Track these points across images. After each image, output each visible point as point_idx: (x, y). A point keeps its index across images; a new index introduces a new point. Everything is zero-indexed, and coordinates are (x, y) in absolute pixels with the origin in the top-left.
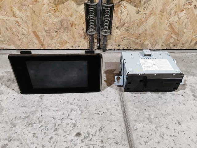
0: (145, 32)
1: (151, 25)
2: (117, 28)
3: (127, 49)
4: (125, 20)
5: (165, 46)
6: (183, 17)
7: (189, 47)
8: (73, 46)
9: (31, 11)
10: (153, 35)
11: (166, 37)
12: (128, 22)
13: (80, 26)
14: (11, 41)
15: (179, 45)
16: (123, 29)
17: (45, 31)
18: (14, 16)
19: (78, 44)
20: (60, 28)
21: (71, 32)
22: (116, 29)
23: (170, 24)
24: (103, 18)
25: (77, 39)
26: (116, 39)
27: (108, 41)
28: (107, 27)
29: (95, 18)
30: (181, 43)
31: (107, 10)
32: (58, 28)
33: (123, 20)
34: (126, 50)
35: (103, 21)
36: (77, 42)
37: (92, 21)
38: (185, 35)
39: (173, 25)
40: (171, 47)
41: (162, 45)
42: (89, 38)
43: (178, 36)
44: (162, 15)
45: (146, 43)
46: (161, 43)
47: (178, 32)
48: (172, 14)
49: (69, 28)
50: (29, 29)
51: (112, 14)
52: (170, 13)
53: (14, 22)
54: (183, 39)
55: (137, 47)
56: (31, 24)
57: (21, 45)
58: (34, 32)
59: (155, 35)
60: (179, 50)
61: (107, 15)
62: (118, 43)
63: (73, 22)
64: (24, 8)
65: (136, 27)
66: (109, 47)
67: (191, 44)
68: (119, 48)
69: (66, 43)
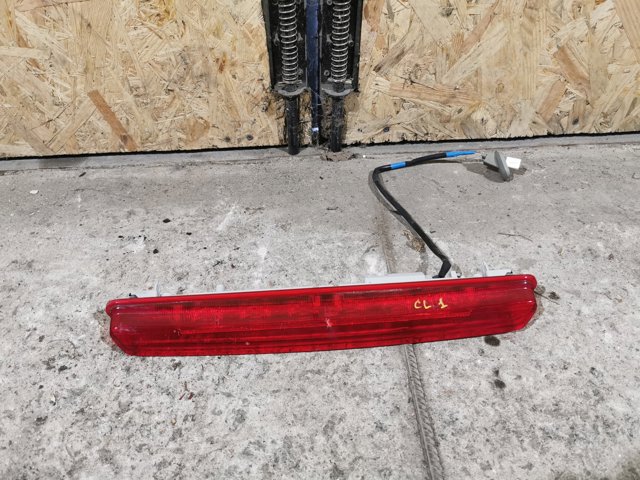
0: (475, 79)
1: (495, 55)
2: (378, 69)
3: (413, 139)
4: (403, 40)
5: (544, 124)
6: (606, 22)
7: (625, 125)
8: (230, 136)
9: (78, 23)
10: (500, 89)
11: (546, 94)
12: (413, 46)
13: (250, 68)
14: (15, 129)
15: (591, 119)
16: (399, 72)
17: (131, 89)
18: (21, 42)
19: (245, 128)
20: (182, 78)
21: (221, 89)
22: (374, 73)
23: (561, 49)
24: (328, 36)
25: (240, 113)
26: (374, 109)
27: (349, 116)
28: (341, 68)
29: (300, 38)
30: (597, 111)
31: (342, 7)
32: (176, 78)
33: (398, 40)
34: (412, 142)
35: (327, 49)
36: (243, 122)
37: (290, 51)
38: (611, 84)
39: (568, 52)
40: (565, 127)
41: (534, 123)
42: (283, 109)
43: (590, 88)
44: (532, 19)
45: (478, 116)
46: (529, 114)
47: (587, 75)
48: (568, 14)
49: (213, 76)
50: (75, 85)
51: (358, 23)
52: (559, 10)
53: (23, 65)
54: (606, 100)
55: (447, 132)
56: (81, 69)
57: (52, 140)
58: (95, 95)
59: (509, 88)
60: (593, 135)
61: (341, 25)
62: (383, 122)
63: (224, 55)
64: (53, 13)
65: (444, 61)
66: (351, 137)
67: (634, 113)
68: (387, 136)
69: (207, 126)
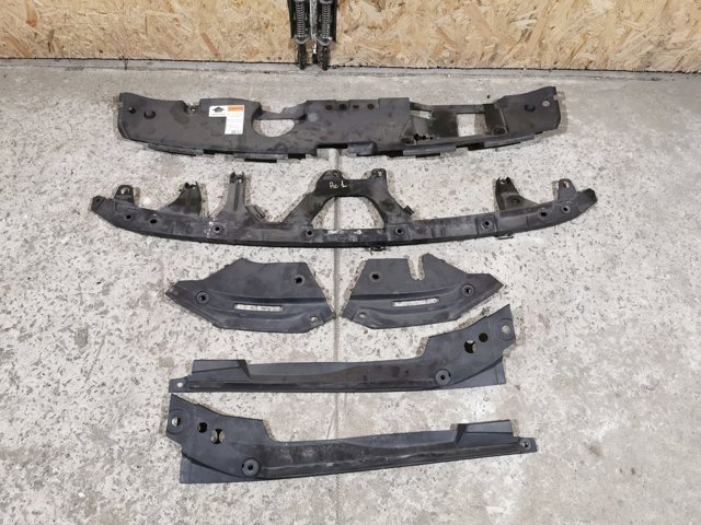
3: (366, 65)
6: (461, 18)
7: (479, 64)
11: (434, 48)
13: (281, 27)
14: (163, 47)
15: (460, 61)
16: (357, 35)
17: (222, 33)
18: (171, 11)
20: (247, 30)
22: (344, 34)
23: (439, 28)
25: (275, 47)
27: (332, 53)
28: (326, 32)
30: (463, 57)
32: (244, 30)
33: (355, 21)
36: (277, 51)
38: (468, 45)
39: (443, 30)
40: (446, 64)
41: (429, 61)
42: (297, 47)
43: (457, 47)
44: (422, 15)
45: (399, 56)
46: (426, 58)
47: (455, 40)
49: (263, 30)
50: (195, 30)
51: (335, 11)
52: (435, 11)
55: (382, 63)
56: (198, 23)
57: (180, 53)
58: (204, 35)
59: (414, 44)
60: (462, 69)
61: (326, 15)
62: (350, 56)
63: (268, 21)
66: (333, 62)
67: (483, 59)
68: (352, 63)
69: (258, 52)
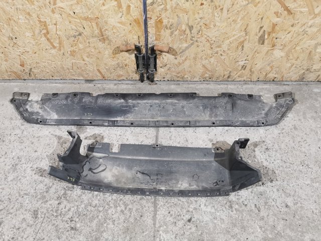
1: (188, 66)
8: (127, 78)
10: (190, 72)
11: (202, 73)
15: (214, 78)
16: (166, 68)
19: (131, 77)
20: (117, 68)
21: (126, 70)
22: (160, 68)
26: (161, 74)
27: (155, 75)
38: (217, 72)
40: (207, 79)
46: (198, 77)
49: (124, 67)
50: (94, 68)
54: (217, 74)
56: (96, 65)
60: (215, 81)
64: (91, 56)
65: (176, 67)
67: (224, 78)
69: (122, 76)
